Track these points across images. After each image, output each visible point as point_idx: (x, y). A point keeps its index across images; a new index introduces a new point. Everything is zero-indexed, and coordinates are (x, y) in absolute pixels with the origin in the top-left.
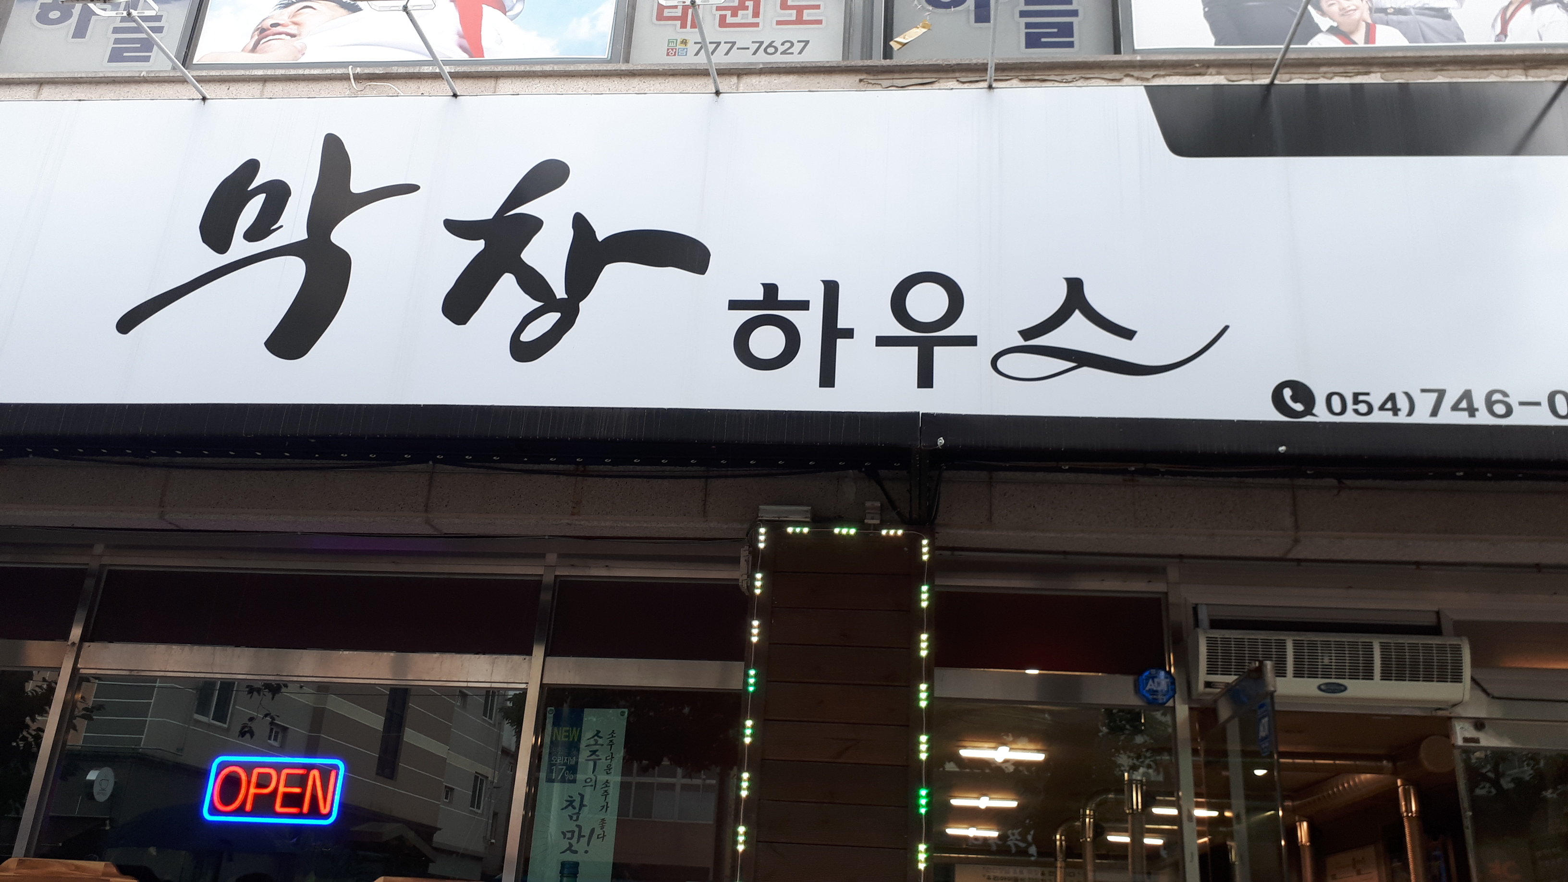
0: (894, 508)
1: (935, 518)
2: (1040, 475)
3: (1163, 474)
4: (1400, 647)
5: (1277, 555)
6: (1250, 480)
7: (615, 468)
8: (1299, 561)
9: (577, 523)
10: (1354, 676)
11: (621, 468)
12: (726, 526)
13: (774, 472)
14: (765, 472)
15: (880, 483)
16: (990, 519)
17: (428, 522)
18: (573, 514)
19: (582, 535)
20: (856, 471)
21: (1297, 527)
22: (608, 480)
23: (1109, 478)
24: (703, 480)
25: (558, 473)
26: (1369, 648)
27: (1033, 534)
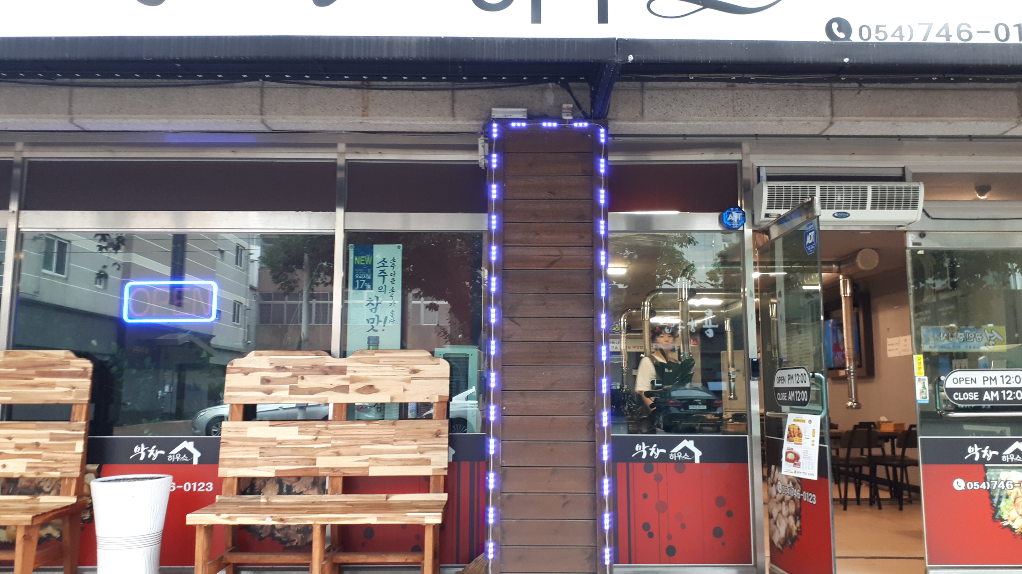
0: (580, 108)
1: (607, 114)
2: (674, 84)
3: (753, 81)
4: (883, 189)
5: (817, 133)
6: (805, 84)
7: (389, 83)
8: (828, 137)
9: (367, 121)
10: (855, 208)
11: (394, 83)
12: (468, 123)
13: (498, 85)
14: (493, 85)
15: (569, 91)
16: (642, 114)
17: (263, 122)
18: (363, 116)
19: (368, 130)
20: (554, 84)
21: (833, 114)
22: (385, 91)
23: (718, 84)
24: (450, 91)
25: (350, 87)
26: (865, 190)
27: (669, 123)
